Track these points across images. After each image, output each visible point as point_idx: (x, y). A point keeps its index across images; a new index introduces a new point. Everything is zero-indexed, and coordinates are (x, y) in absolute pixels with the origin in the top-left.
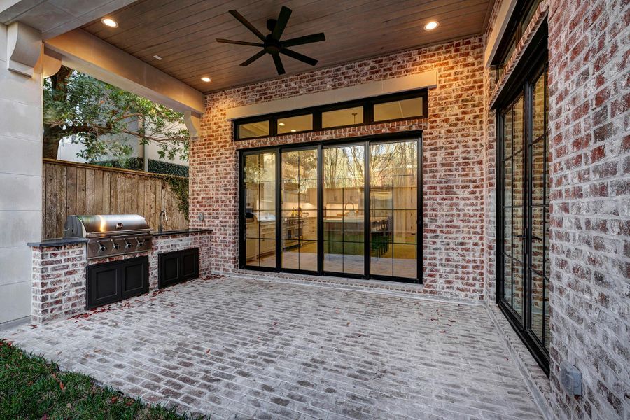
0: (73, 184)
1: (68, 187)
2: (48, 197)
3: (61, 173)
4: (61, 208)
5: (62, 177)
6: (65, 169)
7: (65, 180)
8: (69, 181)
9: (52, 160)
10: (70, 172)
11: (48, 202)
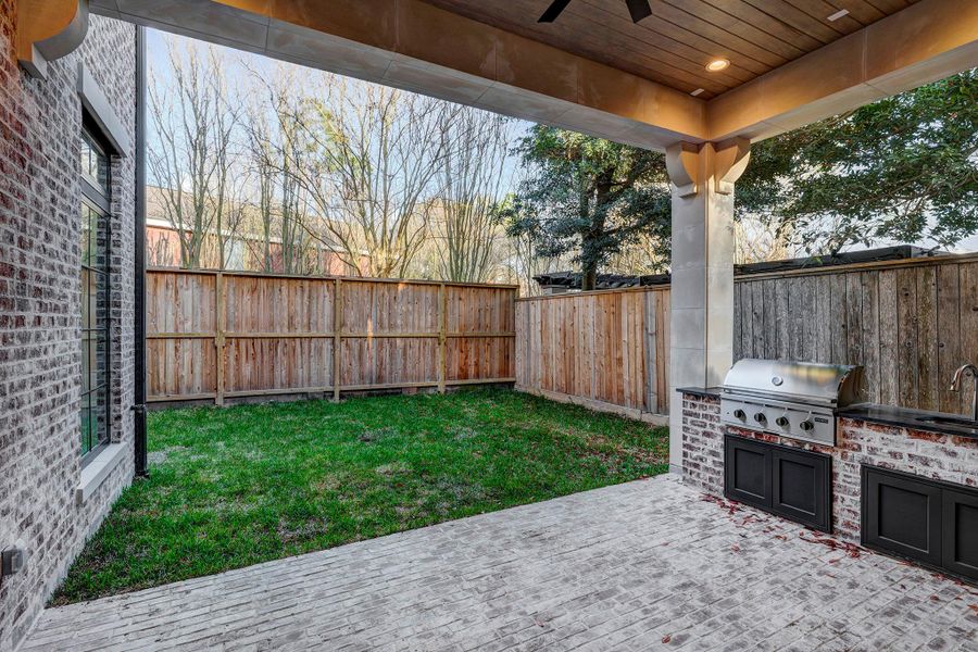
0: (949, 300)
1: (940, 304)
2: (902, 326)
3: (925, 280)
4: (927, 346)
5: (926, 287)
6: (933, 272)
7: (933, 293)
8: (943, 294)
9: (903, 261)
10: (943, 276)
11: (902, 334)
